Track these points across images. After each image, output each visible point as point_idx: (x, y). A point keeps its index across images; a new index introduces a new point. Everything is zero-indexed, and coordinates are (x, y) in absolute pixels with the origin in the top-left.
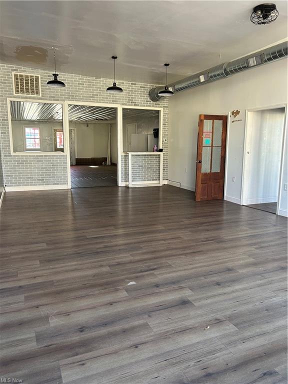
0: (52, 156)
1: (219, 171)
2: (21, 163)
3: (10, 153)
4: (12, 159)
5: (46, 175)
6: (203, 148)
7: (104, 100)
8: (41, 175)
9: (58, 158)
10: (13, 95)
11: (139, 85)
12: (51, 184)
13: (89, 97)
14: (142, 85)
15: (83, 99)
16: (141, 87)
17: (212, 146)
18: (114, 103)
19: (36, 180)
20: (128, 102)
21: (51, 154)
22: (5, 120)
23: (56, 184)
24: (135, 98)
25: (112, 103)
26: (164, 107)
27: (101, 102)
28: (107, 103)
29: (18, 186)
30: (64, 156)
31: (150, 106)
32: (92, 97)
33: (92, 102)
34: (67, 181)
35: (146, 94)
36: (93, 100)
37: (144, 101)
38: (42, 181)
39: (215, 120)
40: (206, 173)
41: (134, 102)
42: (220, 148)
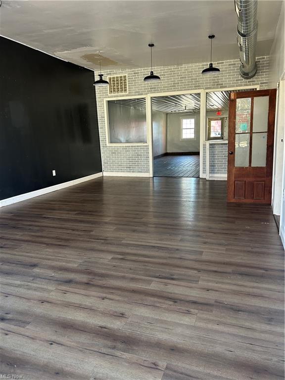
0: (137, 146)
1: (264, 165)
2: (114, 153)
3: (106, 145)
4: (108, 149)
5: (132, 164)
6: (236, 135)
7: (185, 87)
8: (128, 163)
9: (142, 149)
10: (108, 95)
11: (227, 62)
12: (136, 172)
13: (170, 86)
14: (231, 62)
15: (165, 90)
16: (229, 65)
17: (251, 133)
18: (196, 89)
19: (124, 168)
20: (213, 85)
21: (137, 145)
22: (103, 117)
23: (140, 172)
24: (222, 79)
25: (194, 89)
26: (261, 83)
27: (182, 90)
28: (189, 90)
29: (112, 171)
30: (146, 146)
31: (241, 85)
32: (173, 86)
33: (173, 91)
34: (149, 170)
35: (236, 72)
36: (174, 89)
37: (234, 80)
38: (130, 169)
39: (255, 98)
40: (243, 168)
41: (220, 85)
42: (266, 134)
